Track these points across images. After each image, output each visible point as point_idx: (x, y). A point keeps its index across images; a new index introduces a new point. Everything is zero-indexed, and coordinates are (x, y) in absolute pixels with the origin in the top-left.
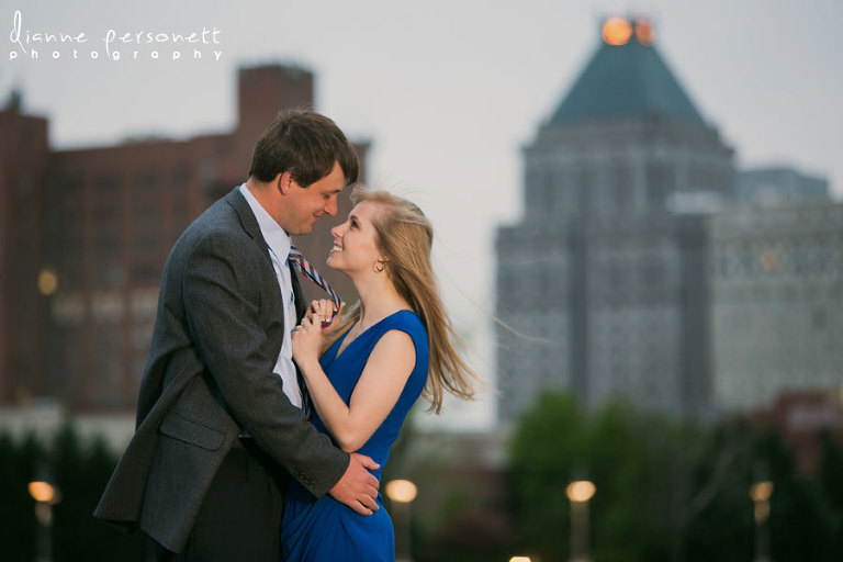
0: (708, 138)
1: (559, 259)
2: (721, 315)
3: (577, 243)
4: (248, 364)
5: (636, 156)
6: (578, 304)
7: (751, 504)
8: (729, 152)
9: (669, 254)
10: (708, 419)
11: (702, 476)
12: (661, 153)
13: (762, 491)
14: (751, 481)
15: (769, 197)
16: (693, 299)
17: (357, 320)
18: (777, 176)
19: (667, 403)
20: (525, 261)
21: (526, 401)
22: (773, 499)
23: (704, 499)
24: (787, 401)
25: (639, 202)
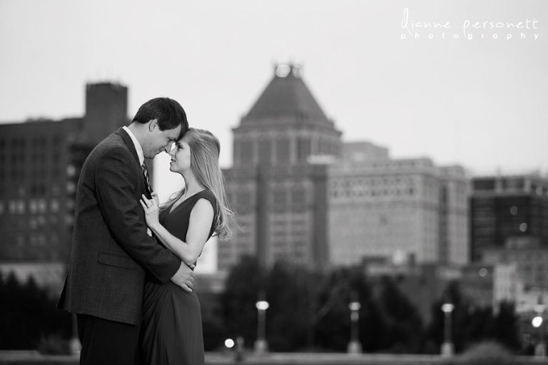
0: (329, 127)
1: (251, 187)
2: (333, 216)
3: (260, 179)
4: (127, 216)
5: (292, 134)
6: (260, 210)
7: (350, 312)
8: (340, 134)
9: (307, 184)
10: (327, 269)
11: (324, 299)
12: (305, 133)
13: (355, 306)
14: (349, 301)
15: (359, 157)
16: (319, 208)
17: (183, 193)
18: (362, 146)
19: (306, 260)
20: (234, 187)
21: (234, 260)
22: (360, 311)
23: (324, 310)
24: (368, 260)
25: (293, 159)
